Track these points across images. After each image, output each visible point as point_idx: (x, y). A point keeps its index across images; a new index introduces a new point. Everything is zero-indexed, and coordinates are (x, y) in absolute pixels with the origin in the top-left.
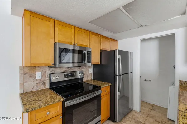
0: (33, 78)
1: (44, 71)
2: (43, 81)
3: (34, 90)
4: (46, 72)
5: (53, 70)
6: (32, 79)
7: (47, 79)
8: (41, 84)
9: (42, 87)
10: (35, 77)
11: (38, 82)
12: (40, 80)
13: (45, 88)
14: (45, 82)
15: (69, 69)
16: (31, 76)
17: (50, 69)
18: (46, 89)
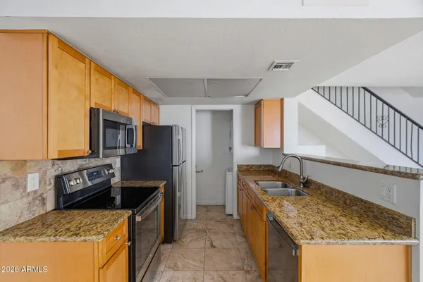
0: (22, 191)
1: (44, 169)
2: (41, 195)
3: (22, 220)
4: (45, 173)
5: (61, 165)
6: (18, 194)
7: (48, 188)
8: (37, 202)
9: (39, 211)
10: (25, 188)
11: (30, 199)
12: (35, 192)
13: (44, 212)
14: (44, 196)
15: (86, 161)
16: (16, 186)
17: (54, 165)
18: (47, 213)
